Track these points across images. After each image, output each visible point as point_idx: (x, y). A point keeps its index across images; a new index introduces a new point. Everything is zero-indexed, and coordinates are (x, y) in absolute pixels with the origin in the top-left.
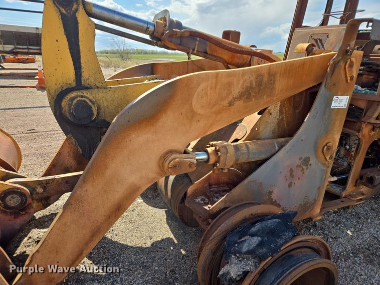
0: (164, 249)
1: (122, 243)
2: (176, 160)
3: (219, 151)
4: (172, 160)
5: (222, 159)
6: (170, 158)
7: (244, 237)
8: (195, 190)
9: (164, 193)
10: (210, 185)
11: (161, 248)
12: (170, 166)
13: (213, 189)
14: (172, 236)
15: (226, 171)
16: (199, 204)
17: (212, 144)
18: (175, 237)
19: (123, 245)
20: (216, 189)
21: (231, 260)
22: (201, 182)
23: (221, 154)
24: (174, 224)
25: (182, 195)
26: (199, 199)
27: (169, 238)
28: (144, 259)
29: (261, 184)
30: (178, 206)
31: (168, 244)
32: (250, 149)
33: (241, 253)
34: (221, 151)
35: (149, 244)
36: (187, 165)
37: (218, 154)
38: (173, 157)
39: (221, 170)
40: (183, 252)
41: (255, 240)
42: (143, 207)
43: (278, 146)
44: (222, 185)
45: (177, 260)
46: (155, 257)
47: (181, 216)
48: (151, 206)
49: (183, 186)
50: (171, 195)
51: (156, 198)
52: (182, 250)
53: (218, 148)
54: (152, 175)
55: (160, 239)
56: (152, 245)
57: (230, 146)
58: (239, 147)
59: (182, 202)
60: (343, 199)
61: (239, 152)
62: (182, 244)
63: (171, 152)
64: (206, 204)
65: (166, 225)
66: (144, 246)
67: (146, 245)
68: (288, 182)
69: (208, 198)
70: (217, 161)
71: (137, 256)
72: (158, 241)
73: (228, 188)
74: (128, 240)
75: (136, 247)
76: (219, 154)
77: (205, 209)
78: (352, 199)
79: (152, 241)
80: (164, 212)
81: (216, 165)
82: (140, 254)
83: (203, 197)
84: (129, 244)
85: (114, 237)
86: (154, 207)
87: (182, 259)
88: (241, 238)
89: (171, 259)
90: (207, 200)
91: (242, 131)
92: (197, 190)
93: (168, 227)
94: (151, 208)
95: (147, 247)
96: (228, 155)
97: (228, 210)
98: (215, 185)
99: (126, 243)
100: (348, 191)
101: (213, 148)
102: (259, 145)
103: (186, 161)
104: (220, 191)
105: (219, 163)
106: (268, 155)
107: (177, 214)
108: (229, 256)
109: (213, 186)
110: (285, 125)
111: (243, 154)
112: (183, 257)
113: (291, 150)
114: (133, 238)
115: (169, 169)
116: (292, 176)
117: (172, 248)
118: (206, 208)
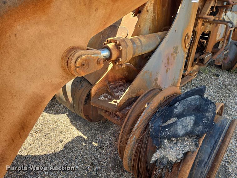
0: (77, 147)
1: (33, 154)
2: (84, 57)
3: (119, 45)
4: (78, 57)
5: (123, 53)
6: (76, 56)
7: (169, 119)
8: (98, 90)
9: (64, 99)
10: (109, 83)
11: (74, 147)
12: (77, 65)
13: (112, 86)
14: (80, 134)
15: (124, 66)
16: (103, 101)
17: (110, 40)
18: (83, 134)
19: (35, 156)
20: (114, 86)
21: (164, 145)
22: (101, 81)
23: (122, 48)
24: (79, 123)
25: (84, 97)
26: (103, 97)
27: (78, 137)
28: (62, 163)
29: (151, 73)
30: (82, 108)
31: (79, 142)
32: (142, 42)
33: (179, 136)
34: (122, 44)
35: (61, 148)
36: (96, 62)
37: (119, 48)
38: (78, 54)
39: (120, 66)
40: (96, 144)
41: (189, 121)
42: (45, 117)
43: (160, 39)
44: (118, 81)
45: (93, 154)
46: (72, 157)
47: (87, 116)
48: (52, 114)
49: (82, 89)
50: (73, 100)
51: (54, 106)
52: (93, 143)
53: (118, 42)
54: (57, 80)
55: (70, 140)
56: (65, 147)
57: (128, 40)
58: (134, 41)
59: (85, 104)
60: (187, 76)
61: (135, 45)
62: (92, 138)
63: (73, 49)
64: (111, 100)
65: (72, 126)
66: (57, 150)
67: (59, 149)
68: (166, 68)
69: (110, 94)
70: (120, 56)
71: (53, 162)
72: (69, 142)
73: (122, 83)
74: (39, 150)
75: (50, 154)
76: (121, 47)
77: (111, 104)
78: (192, 75)
79: (64, 143)
80: (66, 116)
81: (119, 60)
82: (56, 160)
83: (105, 95)
84: (42, 154)
85: (24, 151)
86: (55, 114)
87: (97, 150)
88: (166, 121)
89: (87, 154)
90: (109, 97)
91: (124, 32)
92: (99, 89)
93: (74, 128)
94: (52, 115)
95: (61, 151)
96: (128, 48)
97: (139, 99)
98: (112, 82)
99: (38, 154)
100: (189, 71)
101: (113, 44)
102: (147, 38)
103: (93, 57)
104: (117, 87)
105: (121, 58)
106: (154, 46)
107: (82, 115)
108: (161, 142)
109: (111, 83)
110: (157, 23)
111: (138, 47)
112: (96, 148)
113: (169, 40)
114: (44, 147)
115: (77, 69)
116: (168, 63)
117: (84, 144)
118: (112, 102)
